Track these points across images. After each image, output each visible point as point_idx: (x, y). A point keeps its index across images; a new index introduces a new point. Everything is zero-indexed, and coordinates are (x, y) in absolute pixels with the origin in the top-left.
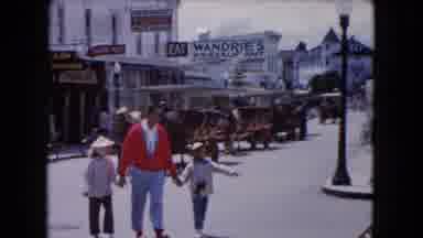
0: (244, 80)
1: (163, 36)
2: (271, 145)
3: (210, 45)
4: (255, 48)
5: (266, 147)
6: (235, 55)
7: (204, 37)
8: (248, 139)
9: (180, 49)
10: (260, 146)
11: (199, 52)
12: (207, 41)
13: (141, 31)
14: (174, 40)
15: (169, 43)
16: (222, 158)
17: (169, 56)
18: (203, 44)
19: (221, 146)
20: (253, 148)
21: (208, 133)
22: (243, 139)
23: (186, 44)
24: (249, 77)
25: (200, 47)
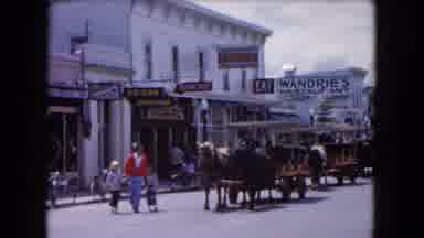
0: (328, 116)
1: (250, 73)
2: (358, 180)
3: (296, 81)
4: (340, 84)
5: (353, 184)
6: (322, 91)
7: (290, 74)
8: (334, 174)
9: (266, 85)
10: (346, 181)
11: (285, 89)
12: (293, 77)
13: (229, 67)
14: (260, 77)
15: (255, 81)
16: (309, 194)
17: (255, 92)
18: (290, 79)
19: (308, 181)
20: (340, 184)
21: (296, 168)
22: (330, 174)
24: (334, 113)
25: (286, 84)
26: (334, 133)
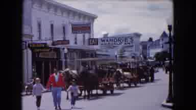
0: (123, 55)
1: (87, 36)
2: (138, 85)
3: (109, 39)
4: (129, 40)
5: (136, 86)
6: (121, 43)
7: (106, 36)
8: (127, 82)
10: (133, 85)
11: (104, 43)
13: (77, 33)
14: (92, 37)
15: (90, 39)
16: (115, 92)
17: (89, 44)
18: (106, 38)
19: (115, 86)
20: (130, 87)
21: (109, 79)
22: (125, 82)
23: (97, 39)
24: (127, 54)
25: (104, 41)
26: (127, 63)
